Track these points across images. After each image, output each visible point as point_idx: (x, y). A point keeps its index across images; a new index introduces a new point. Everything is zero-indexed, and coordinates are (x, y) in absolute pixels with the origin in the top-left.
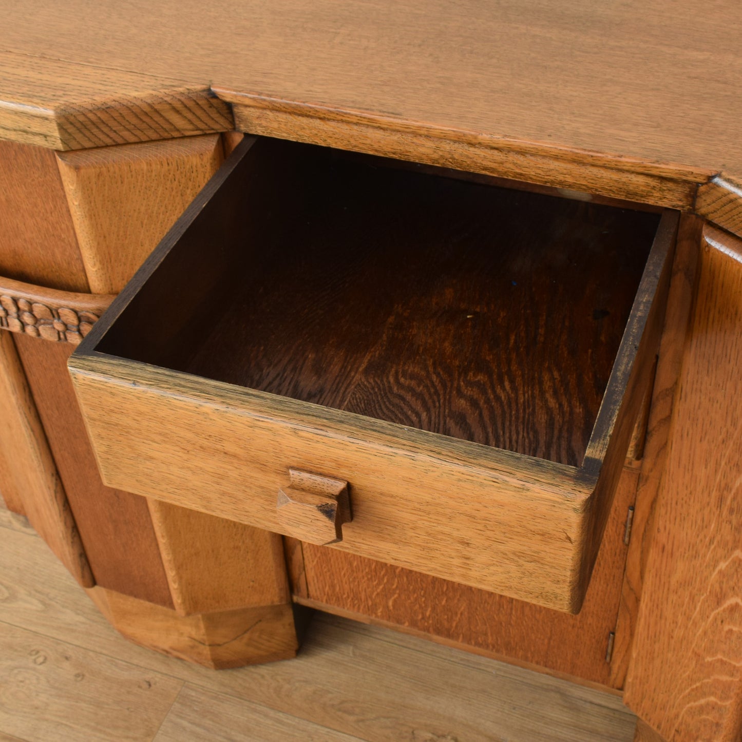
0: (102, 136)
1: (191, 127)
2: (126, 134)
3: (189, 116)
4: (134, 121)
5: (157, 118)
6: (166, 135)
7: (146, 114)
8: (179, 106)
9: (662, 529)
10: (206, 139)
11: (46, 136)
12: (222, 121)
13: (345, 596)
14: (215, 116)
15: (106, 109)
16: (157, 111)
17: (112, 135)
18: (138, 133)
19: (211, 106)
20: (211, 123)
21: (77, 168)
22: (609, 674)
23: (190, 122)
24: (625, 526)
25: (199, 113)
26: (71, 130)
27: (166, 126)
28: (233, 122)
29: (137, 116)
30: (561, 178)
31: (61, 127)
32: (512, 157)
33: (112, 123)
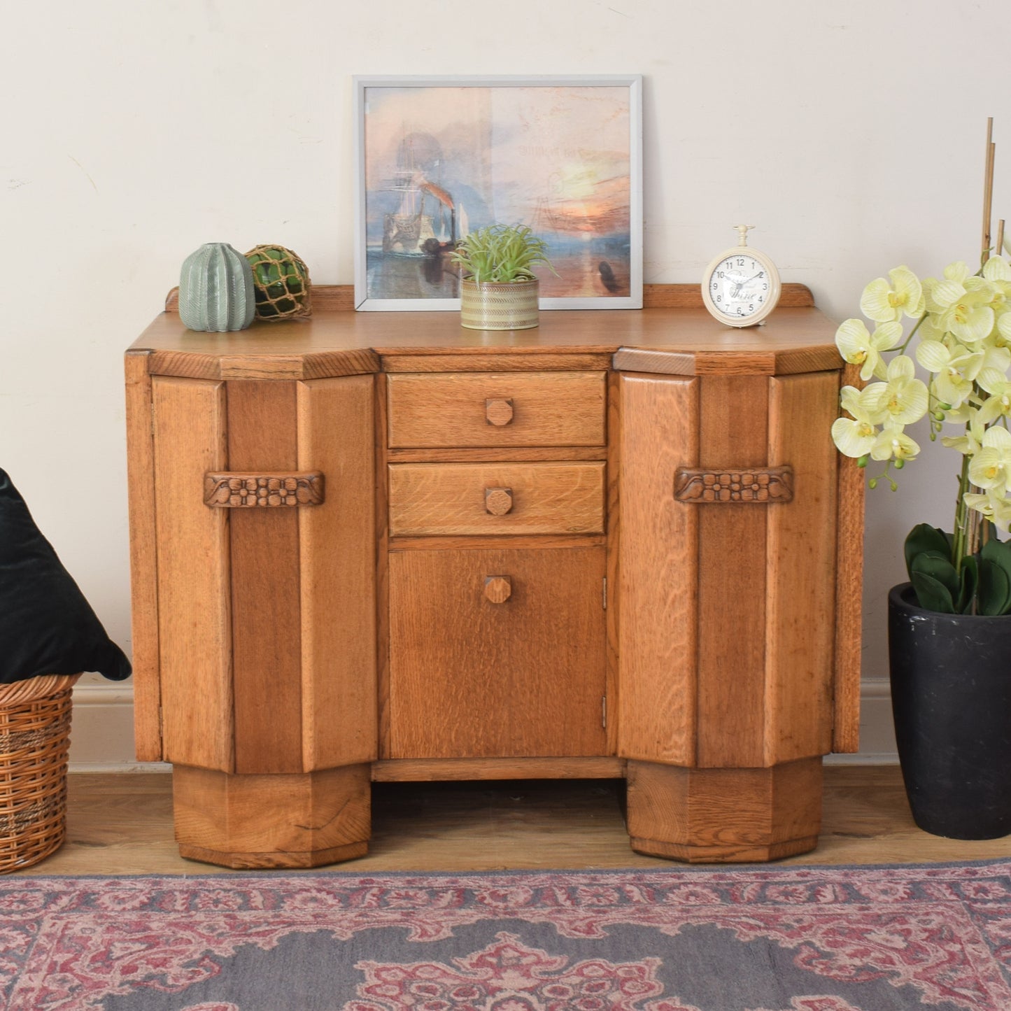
0: (320, 370)
1: (361, 368)
2: (332, 371)
3: (362, 362)
4: (337, 364)
5: (347, 363)
6: (350, 373)
7: (343, 360)
8: (357, 355)
9: (625, 574)
10: (368, 376)
11: (293, 372)
12: (376, 366)
13: (418, 743)
14: (373, 363)
15: (325, 356)
16: (348, 359)
17: (326, 371)
18: (337, 370)
19: (372, 357)
20: (371, 367)
21: (311, 387)
22: (606, 741)
23: (362, 366)
24: (603, 594)
25: (366, 360)
26: (308, 366)
27: (351, 367)
28: (380, 367)
29: (339, 361)
30: (551, 365)
31: (304, 365)
32: (527, 358)
33: (327, 364)
